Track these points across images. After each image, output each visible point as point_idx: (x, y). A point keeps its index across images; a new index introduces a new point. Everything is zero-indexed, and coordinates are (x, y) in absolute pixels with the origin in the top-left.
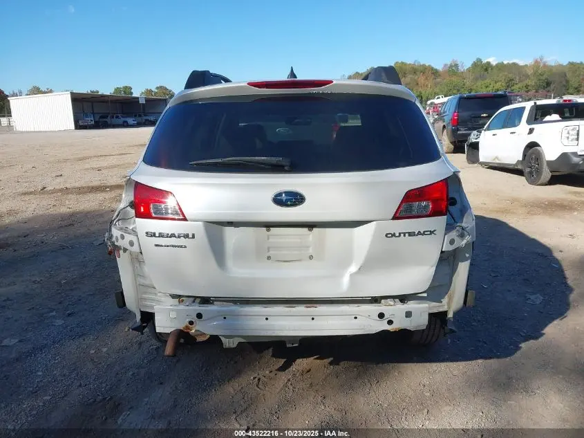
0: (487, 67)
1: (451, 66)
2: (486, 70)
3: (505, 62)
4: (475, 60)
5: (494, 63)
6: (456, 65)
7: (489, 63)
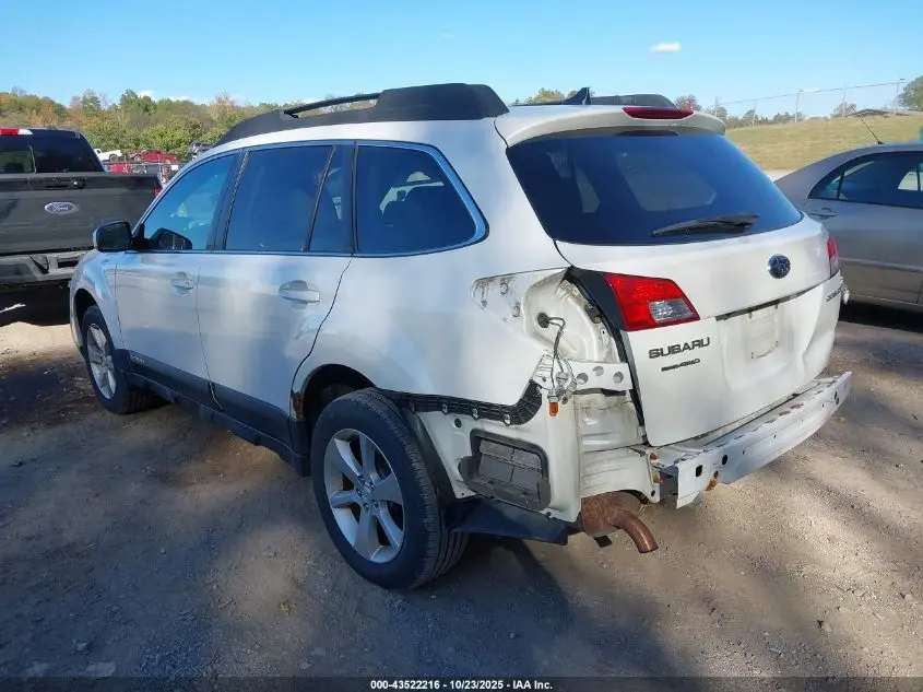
0: (146, 106)
1: (85, 101)
2: (147, 110)
3: (173, 99)
4: (124, 92)
5: (155, 99)
6: (94, 100)
7: (147, 99)
